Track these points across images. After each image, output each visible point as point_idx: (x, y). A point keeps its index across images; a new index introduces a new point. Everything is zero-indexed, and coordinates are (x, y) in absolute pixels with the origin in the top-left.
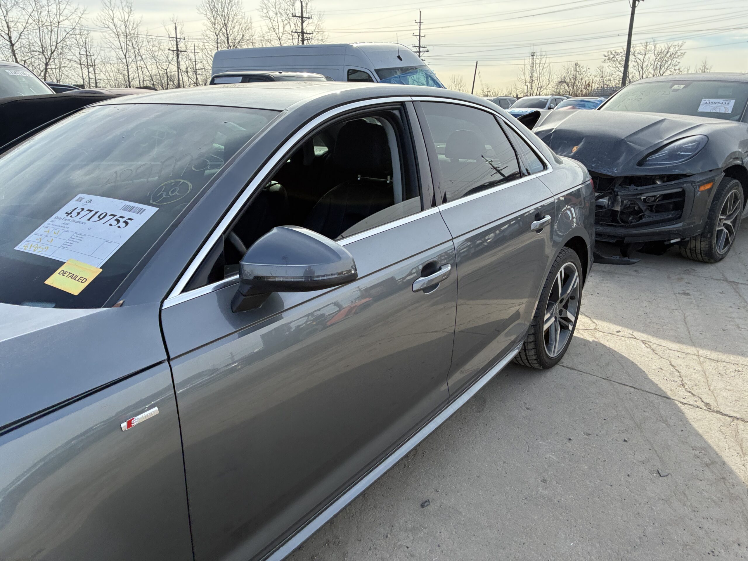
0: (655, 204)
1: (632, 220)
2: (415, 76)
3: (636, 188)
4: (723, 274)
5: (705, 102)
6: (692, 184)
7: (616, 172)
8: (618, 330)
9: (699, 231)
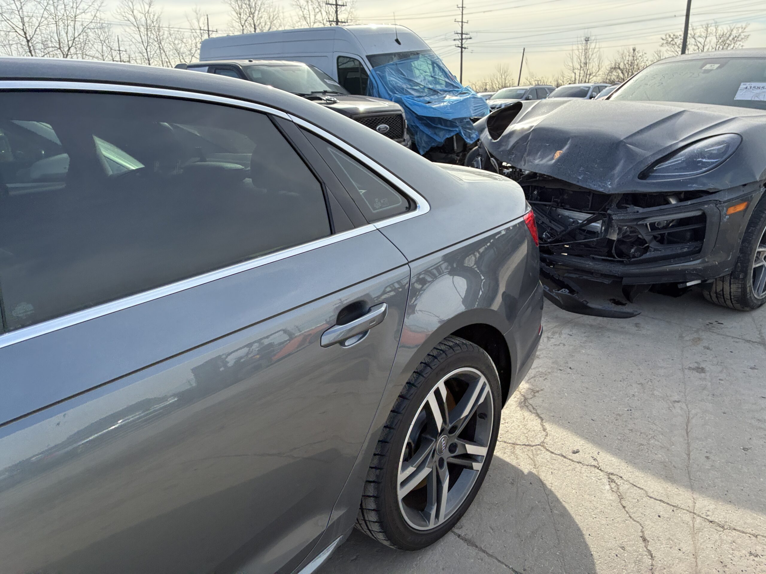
0: (666, 232)
1: (634, 252)
2: (416, 62)
3: (636, 209)
4: (760, 331)
5: (745, 86)
6: (716, 205)
7: (610, 187)
8: (575, 449)
9: (727, 270)
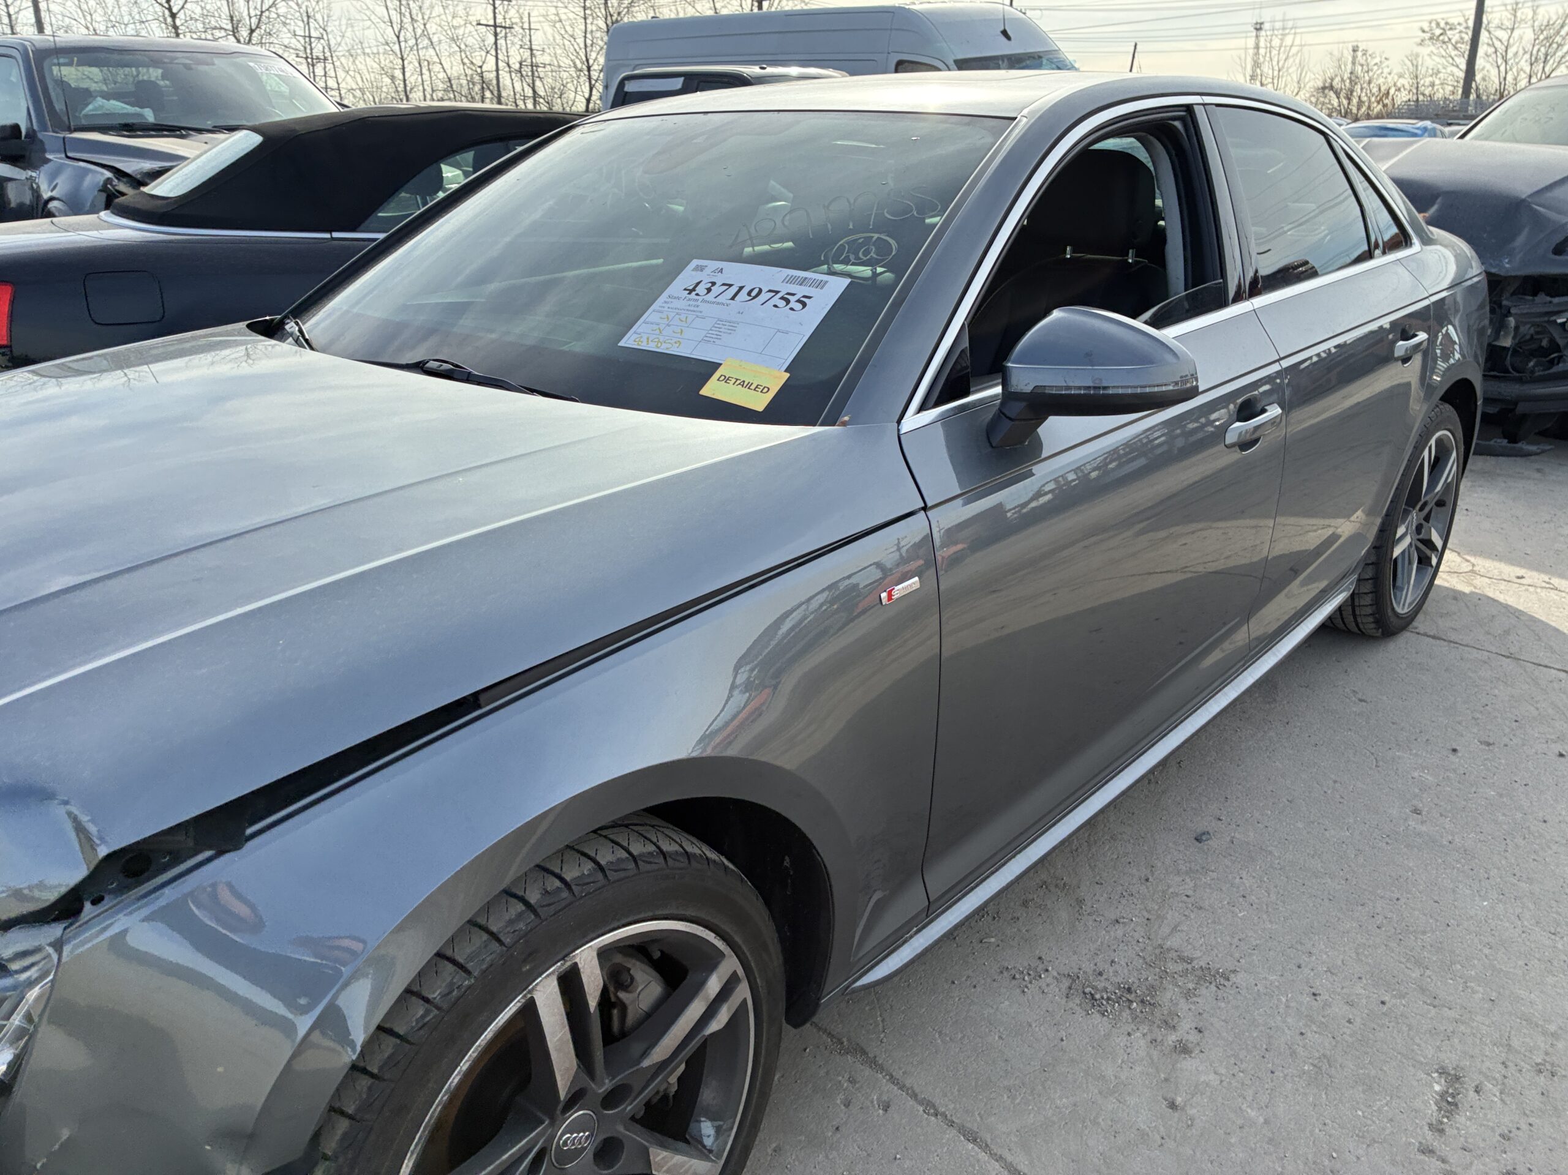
1: (1534, 367)
3: (1548, 299)
7: (1507, 266)
8: (1520, 575)
